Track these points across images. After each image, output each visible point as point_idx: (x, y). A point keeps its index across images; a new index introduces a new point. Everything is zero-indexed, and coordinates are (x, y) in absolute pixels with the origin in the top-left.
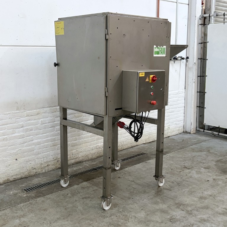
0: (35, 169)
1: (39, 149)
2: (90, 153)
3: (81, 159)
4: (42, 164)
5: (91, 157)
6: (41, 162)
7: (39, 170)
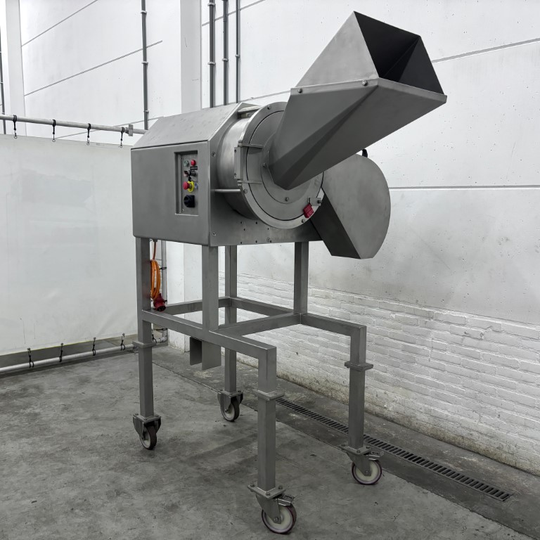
0: (317, 382)
1: (325, 354)
2: (415, 417)
3: (392, 415)
4: (327, 380)
5: (417, 426)
6: (326, 376)
7: (324, 389)
